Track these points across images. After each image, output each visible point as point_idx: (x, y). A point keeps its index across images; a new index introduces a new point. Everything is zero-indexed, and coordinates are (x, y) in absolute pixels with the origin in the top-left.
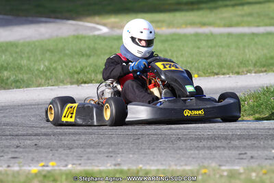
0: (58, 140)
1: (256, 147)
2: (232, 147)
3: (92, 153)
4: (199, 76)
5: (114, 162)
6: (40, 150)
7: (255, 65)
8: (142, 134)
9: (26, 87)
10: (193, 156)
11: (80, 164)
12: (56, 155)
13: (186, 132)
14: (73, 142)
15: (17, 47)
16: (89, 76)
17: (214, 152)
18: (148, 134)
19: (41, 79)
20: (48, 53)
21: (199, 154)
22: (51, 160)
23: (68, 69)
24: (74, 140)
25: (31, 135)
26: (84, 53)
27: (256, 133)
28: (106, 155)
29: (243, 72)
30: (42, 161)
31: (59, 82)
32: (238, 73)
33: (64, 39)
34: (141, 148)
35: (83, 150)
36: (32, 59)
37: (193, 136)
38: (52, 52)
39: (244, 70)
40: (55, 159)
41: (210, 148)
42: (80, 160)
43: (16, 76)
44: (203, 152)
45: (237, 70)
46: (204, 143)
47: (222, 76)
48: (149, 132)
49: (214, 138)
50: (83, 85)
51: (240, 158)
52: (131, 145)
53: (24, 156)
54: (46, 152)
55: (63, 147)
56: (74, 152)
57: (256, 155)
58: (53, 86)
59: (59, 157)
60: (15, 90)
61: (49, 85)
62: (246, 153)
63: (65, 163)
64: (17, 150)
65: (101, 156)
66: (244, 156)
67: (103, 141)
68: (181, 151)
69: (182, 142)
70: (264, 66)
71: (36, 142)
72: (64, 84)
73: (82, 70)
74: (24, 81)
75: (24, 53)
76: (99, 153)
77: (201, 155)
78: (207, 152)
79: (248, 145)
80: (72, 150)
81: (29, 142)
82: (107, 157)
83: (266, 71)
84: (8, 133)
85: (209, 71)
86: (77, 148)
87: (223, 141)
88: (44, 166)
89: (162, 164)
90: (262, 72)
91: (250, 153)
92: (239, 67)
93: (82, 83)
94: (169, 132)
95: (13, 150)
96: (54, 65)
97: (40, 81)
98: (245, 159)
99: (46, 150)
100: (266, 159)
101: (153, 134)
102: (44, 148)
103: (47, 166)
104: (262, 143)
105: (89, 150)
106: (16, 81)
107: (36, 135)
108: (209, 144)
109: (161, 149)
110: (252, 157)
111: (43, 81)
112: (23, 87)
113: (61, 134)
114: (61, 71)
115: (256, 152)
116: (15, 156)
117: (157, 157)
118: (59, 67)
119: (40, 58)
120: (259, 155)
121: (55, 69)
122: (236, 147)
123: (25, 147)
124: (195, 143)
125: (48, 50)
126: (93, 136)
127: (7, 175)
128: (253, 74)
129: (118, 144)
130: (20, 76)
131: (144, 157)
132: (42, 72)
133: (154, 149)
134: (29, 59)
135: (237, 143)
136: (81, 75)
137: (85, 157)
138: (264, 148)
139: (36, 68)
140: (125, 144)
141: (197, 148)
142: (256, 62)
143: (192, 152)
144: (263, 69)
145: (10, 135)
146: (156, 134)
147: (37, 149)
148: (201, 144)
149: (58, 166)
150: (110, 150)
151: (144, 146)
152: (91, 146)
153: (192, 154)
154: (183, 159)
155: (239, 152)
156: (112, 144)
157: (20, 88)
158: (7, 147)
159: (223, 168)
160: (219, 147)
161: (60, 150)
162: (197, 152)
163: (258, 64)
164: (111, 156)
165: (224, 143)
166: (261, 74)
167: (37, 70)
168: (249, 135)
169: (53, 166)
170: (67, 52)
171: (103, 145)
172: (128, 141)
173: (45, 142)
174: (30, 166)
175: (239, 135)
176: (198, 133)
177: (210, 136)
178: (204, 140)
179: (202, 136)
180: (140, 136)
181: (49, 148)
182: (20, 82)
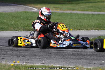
0: (19, 52)
1: (96, 59)
4: (72, 30)
5: (42, 63)
6: (13, 56)
7: (94, 27)
9: (6, 31)
10: (72, 62)
11: (29, 63)
12: (19, 58)
13: (69, 52)
15: (2, 15)
16: (30, 28)
17: (80, 60)
18: (54, 52)
19: (12, 28)
20: (14, 18)
21: (74, 61)
23: (22, 24)
24: (26, 53)
26: (28, 18)
27: (96, 54)
29: (89, 29)
31: (19, 29)
32: (87, 30)
33: (20, 12)
34: (52, 58)
36: (8, 20)
37: (72, 54)
38: (16, 17)
39: (90, 28)
40: (19, 60)
41: (78, 59)
42: (29, 61)
43: (2, 26)
44: (76, 60)
45: (87, 28)
47: (81, 30)
48: (54, 51)
49: (80, 55)
50: (28, 31)
51: (90, 63)
55: (21, 55)
56: (26, 58)
57: (96, 63)
60: (1, 32)
61: (15, 30)
62: (92, 62)
63: (23, 62)
64: (4, 55)
65: (36, 60)
66: (92, 63)
70: (97, 27)
71: (11, 53)
72: (21, 30)
73: (28, 25)
74: (5, 28)
75: (5, 17)
76: (36, 58)
77: (75, 62)
78: (77, 60)
79: (93, 58)
81: (8, 53)
83: (98, 29)
85: (76, 28)
86: (27, 56)
87: (83, 56)
88: (15, 62)
89: (60, 64)
90: (97, 30)
91: (94, 62)
92: (88, 27)
93: (27, 30)
94: (62, 52)
96: (17, 23)
97: (11, 28)
98: (92, 64)
100: (100, 64)
102: (14, 55)
103: (16, 63)
104: (98, 58)
105: (32, 57)
107: (11, 50)
108: (78, 57)
109: (59, 58)
110: (95, 63)
111: (13, 29)
113: (20, 50)
114: (19, 25)
115: (96, 61)
116: (4, 58)
117: (58, 61)
118: (19, 23)
119: (11, 20)
120: (97, 63)
122: (88, 59)
124: (72, 57)
125: (14, 17)
126: (33, 51)
127: (2, 65)
128: (93, 30)
131: (53, 61)
132: (12, 25)
133: (57, 58)
134: (7, 20)
135: (88, 57)
136: (27, 27)
137: (31, 60)
138: (99, 60)
139: (10, 23)
140: (45, 56)
141: (73, 59)
142: (94, 26)
143: (71, 60)
144: (97, 29)
148: (75, 57)
149: (20, 63)
152: (32, 56)
153: (71, 61)
154: (68, 63)
155: (90, 61)
156: (40, 55)
157: (3, 31)
159: (84, 67)
160: (82, 59)
161: (20, 56)
162: (73, 60)
163: (95, 26)
164: (40, 60)
165: (84, 57)
166: (96, 30)
167: (10, 24)
169: (18, 63)
170: (22, 18)
172: (46, 54)
173: (15, 53)
174: (9, 62)
175: (89, 54)
176: (73, 53)
177: (78, 54)
178: (76, 56)
179: (75, 54)
180: (51, 53)
181: (16, 55)
182: (4, 29)
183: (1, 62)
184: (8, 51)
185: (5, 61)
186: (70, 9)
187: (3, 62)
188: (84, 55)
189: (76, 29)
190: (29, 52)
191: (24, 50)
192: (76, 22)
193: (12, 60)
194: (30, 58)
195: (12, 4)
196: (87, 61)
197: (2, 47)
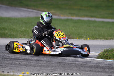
0: (29, 62)
2: (105, 72)
3: (44, 69)
6: (21, 66)
8: (66, 63)
9: (15, 38)
10: (88, 74)
12: (29, 69)
14: (36, 64)
15: (11, 20)
17: (98, 73)
18: (68, 63)
21: (91, 74)
22: (27, 71)
24: (36, 63)
25: (17, 59)
28: (51, 71)
29: (109, 39)
30: (23, 71)
34: (66, 69)
35: (40, 68)
37: (88, 65)
41: (95, 71)
42: (39, 72)
43: (10, 33)
44: (93, 73)
46: (93, 69)
47: (100, 40)
52: (61, 67)
53: (15, 69)
54: (24, 67)
58: (26, 38)
59: (30, 70)
61: (25, 38)
62: (111, 75)
64: (12, 65)
67: (49, 65)
68: (83, 72)
69: (83, 68)
71: (20, 62)
74: (14, 35)
76: (48, 70)
77: (92, 74)
78: (95, 73)
79: (113, 71)
80: (36, 67)
81: (17, 62)
82: (51, 72)
84: (7, 58)
86: (37, 66)
88: (23, 74)
91: (113, 75)
95: (10, 65)
96: (27, 29)
99: (24, 66)
101: (71, 63)
103: (25, 74)
105: (43, 68)
106: (11, 35)
107: (20, 59)
108: (95, 69)
109: (74, 70)
111: (22, 36)
112: (13, 38)
113: (30, 60)
116: (11, 68)
121: (28, 31)
122: (107, 72)
123: (15, 64)
124: (89, 69)
126: (44, 62)
128: (113, 40)
129: (56, 66)
130: (12, 33)
132: (22, 32)
133: (71, 70)
135: (107, 70)
137: (41, 71)
139: (20, 30)
140: (59, 67)
141: (90, 71)
143: (88, 72)
145: (8, 59)
146: (72, 63)
147: (20, 66)
148: (91, 69)
150: (52, 69)
151: (67, 68)
152: (44, 66)
153: (88, 73)
155: (108, 74)
156: (53, 66)
158: (7, 64)
160: (100, 71)
161: (30, 67)
162: (90, 73)
164: (53, 72)
165: (102, 70)
168: (113, 67)
169: (27, 74)
171: (49, 66)
172: (60, 66)
173: (24, 63)
174: (17, 73)
175: (108, 67)
176: (90, 64)
177: (95, 66)
178: (93, 68)
179: (92, 66)
180: (65, 64)
181: (26, 66)
182: (12, 35)
183: (8, 73)
184: (16, 60)
185: (13, 72)
186: (87, 16)
187: (10, 73)
188: (102, 67)
189: (94, 38)
190: (40, 62)
191: (34, 60)
192: (93, 30)
193: (21, 71)
194: (41, 69)
195: (23, 9)
196: (106, 74)
197: (10, 56)
